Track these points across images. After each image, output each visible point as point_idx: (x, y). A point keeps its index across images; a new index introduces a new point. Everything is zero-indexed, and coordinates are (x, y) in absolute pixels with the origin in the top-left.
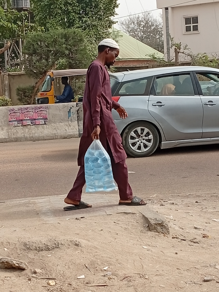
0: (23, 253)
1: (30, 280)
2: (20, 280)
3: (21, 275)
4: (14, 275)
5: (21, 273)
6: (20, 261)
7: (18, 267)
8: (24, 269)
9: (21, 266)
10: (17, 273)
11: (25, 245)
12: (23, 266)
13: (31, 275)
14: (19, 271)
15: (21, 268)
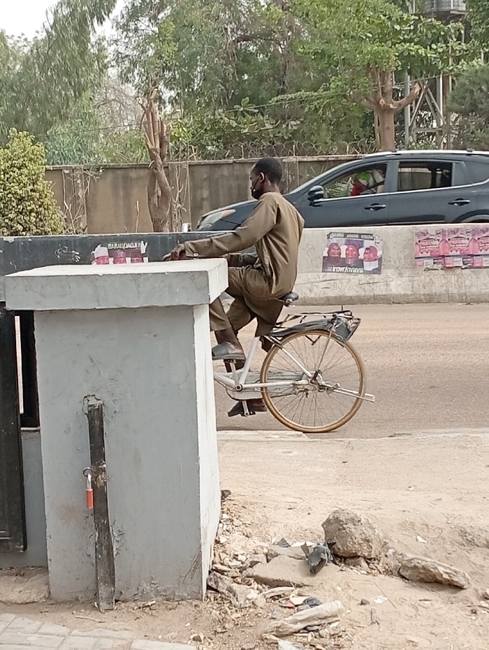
0: (459, 550)
1: (475, 613)
2: (453, 611)
3: (454, 600)
4: (439, 597)
5: (454, 595)
6: (452, 568)
7: (449, 581)
8: (459, 588)
9: (455, 579)
10: (445, 594)
11: (463, 533)
12: (458, 579)
13: (476, 602)
14: (451, 590)
15: (456, 584)
